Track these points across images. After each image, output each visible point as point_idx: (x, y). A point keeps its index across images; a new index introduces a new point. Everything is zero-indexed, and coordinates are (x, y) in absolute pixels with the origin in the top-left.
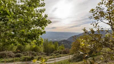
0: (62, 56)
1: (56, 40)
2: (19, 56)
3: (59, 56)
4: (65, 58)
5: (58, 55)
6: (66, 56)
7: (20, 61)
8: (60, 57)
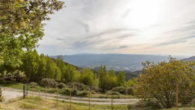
0: (122, 98)
1: (128, 69)
2: (60, 87)
3: (117, 96)
4: (126, 102)
5: (115, 94)
6: (130, 98)
7: (60, 93)
8: (119, 98)
